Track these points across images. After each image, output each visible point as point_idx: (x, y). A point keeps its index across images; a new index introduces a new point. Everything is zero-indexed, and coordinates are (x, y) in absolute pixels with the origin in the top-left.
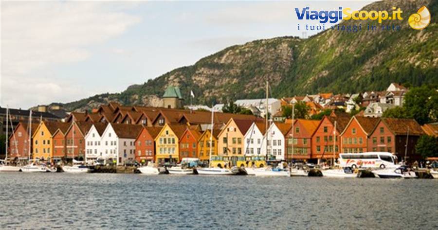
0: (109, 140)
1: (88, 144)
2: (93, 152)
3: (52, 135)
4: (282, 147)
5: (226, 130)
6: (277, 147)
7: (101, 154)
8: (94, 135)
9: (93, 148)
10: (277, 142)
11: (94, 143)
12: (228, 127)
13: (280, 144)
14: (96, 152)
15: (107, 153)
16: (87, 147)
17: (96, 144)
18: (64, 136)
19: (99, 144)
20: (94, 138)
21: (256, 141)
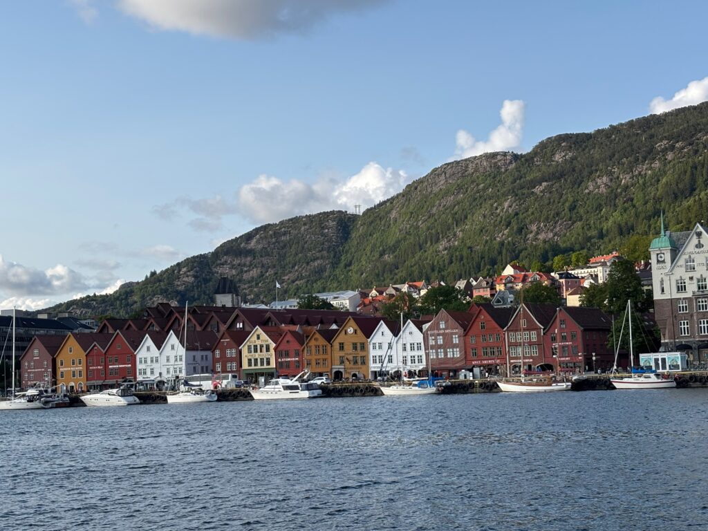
0: (172, 354)
1: (141, 362)
2: (148, 372)
3: (85, 351)
4: (422, 352)
5: (343, 332)
6: (416, 353)
7: (160, 374)
8: (148, 349)
9: (148, 366)
10: (415, 346)
11: (149, 361)
12: (345, 329)
13: (419, 348)
14: (152, 373)
15: (168, 372)
16: (139, 366)
17: (152, 361)
18: (104, 352)
19: (157, 361)
20: (149, 353)
21: (385, 346)
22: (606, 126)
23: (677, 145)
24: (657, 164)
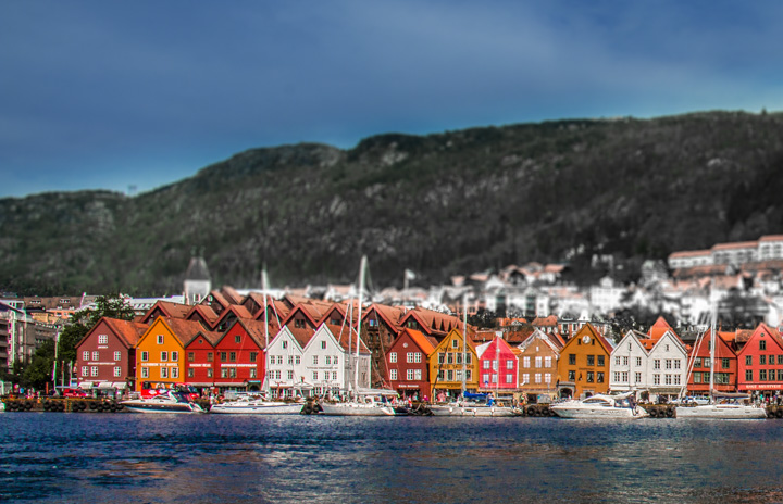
0: (322, 354)
1: (273, 362)
4: (683, 371)
5: (577, 341)
6: (673, 372)
7: (303, 379)
8: (285, 345)
9: (285, 367)
10: (673, 362)
11: (285, 360)
12: (579, 337)
13: (678, 365)
14: (291, 377)
15: (316, 377)
16: (270, 367)
17: (291, 361)
18: (214, 345)
19: (298, 362)
20: (285, 350)
21: (633, 362)
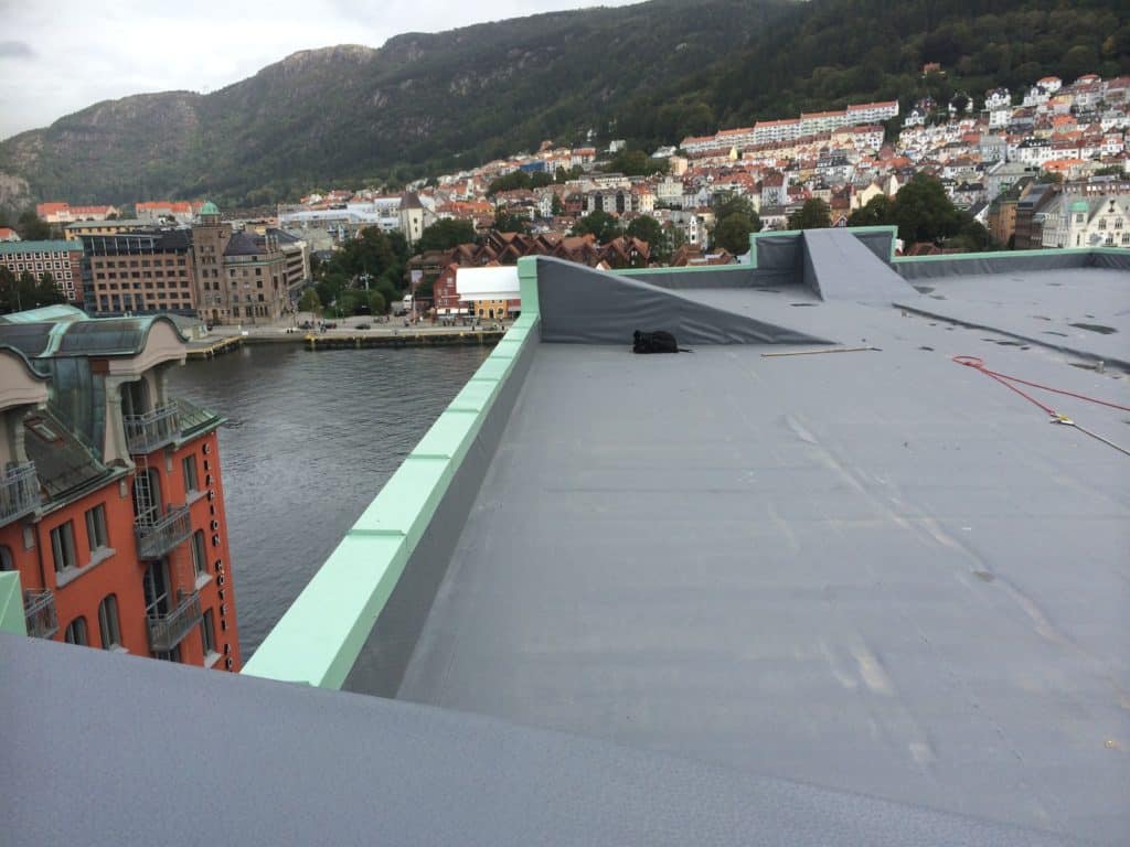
22: (452, 29)
23: (527, 54)
24: (511, 70)
